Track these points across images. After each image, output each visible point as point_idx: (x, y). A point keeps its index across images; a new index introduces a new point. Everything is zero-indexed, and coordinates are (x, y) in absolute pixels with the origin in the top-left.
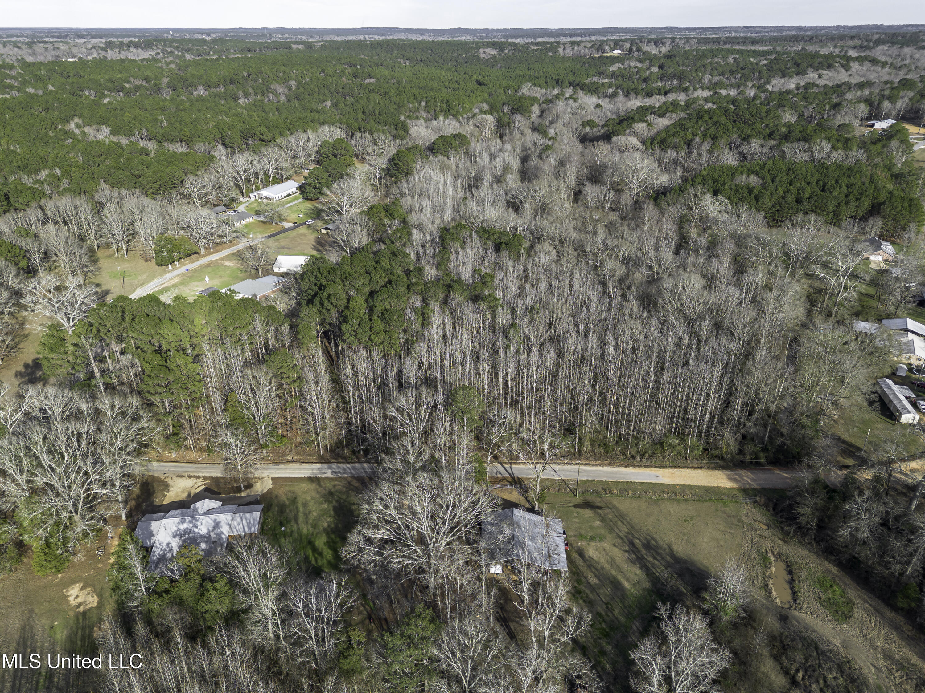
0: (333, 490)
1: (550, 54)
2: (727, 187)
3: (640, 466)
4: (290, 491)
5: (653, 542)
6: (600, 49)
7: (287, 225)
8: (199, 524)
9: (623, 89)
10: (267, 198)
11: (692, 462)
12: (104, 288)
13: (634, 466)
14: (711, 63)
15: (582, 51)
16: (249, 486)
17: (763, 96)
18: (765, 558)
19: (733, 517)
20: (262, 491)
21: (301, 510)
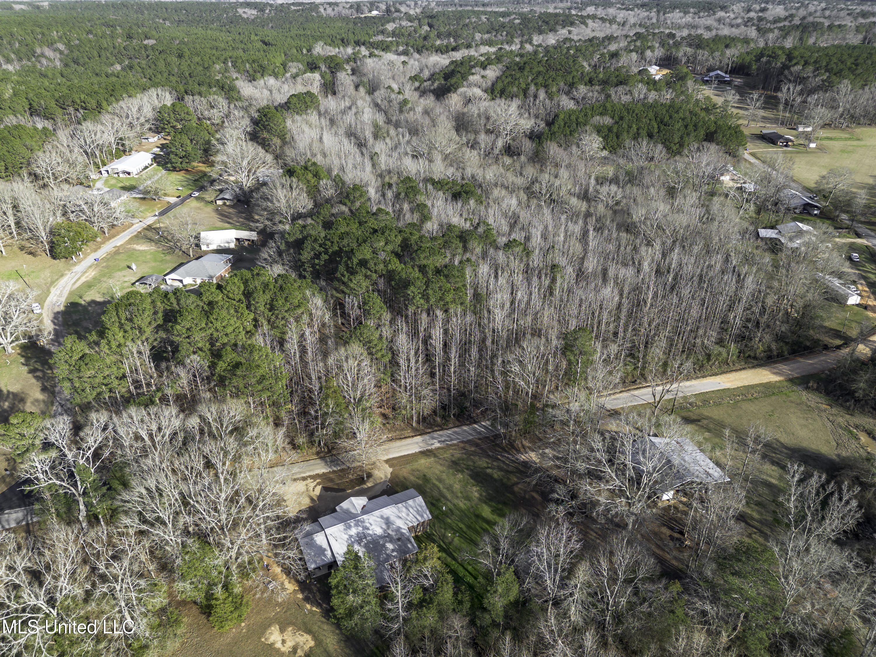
0: (454, 459)
1: (315, 14)
3: (698, 378)
4: (413, 470)
6: (359, 11)
7: (173, 200)
8: (368, 525)
9: (412, 47)
10: (124, 172)
11: (734, 365)
13: (694, 378)
15: (343, 12)
16: (369, 475)
18: (851, 432)
19: (801, 404)
20: (386, 476)
21: (441, 486)
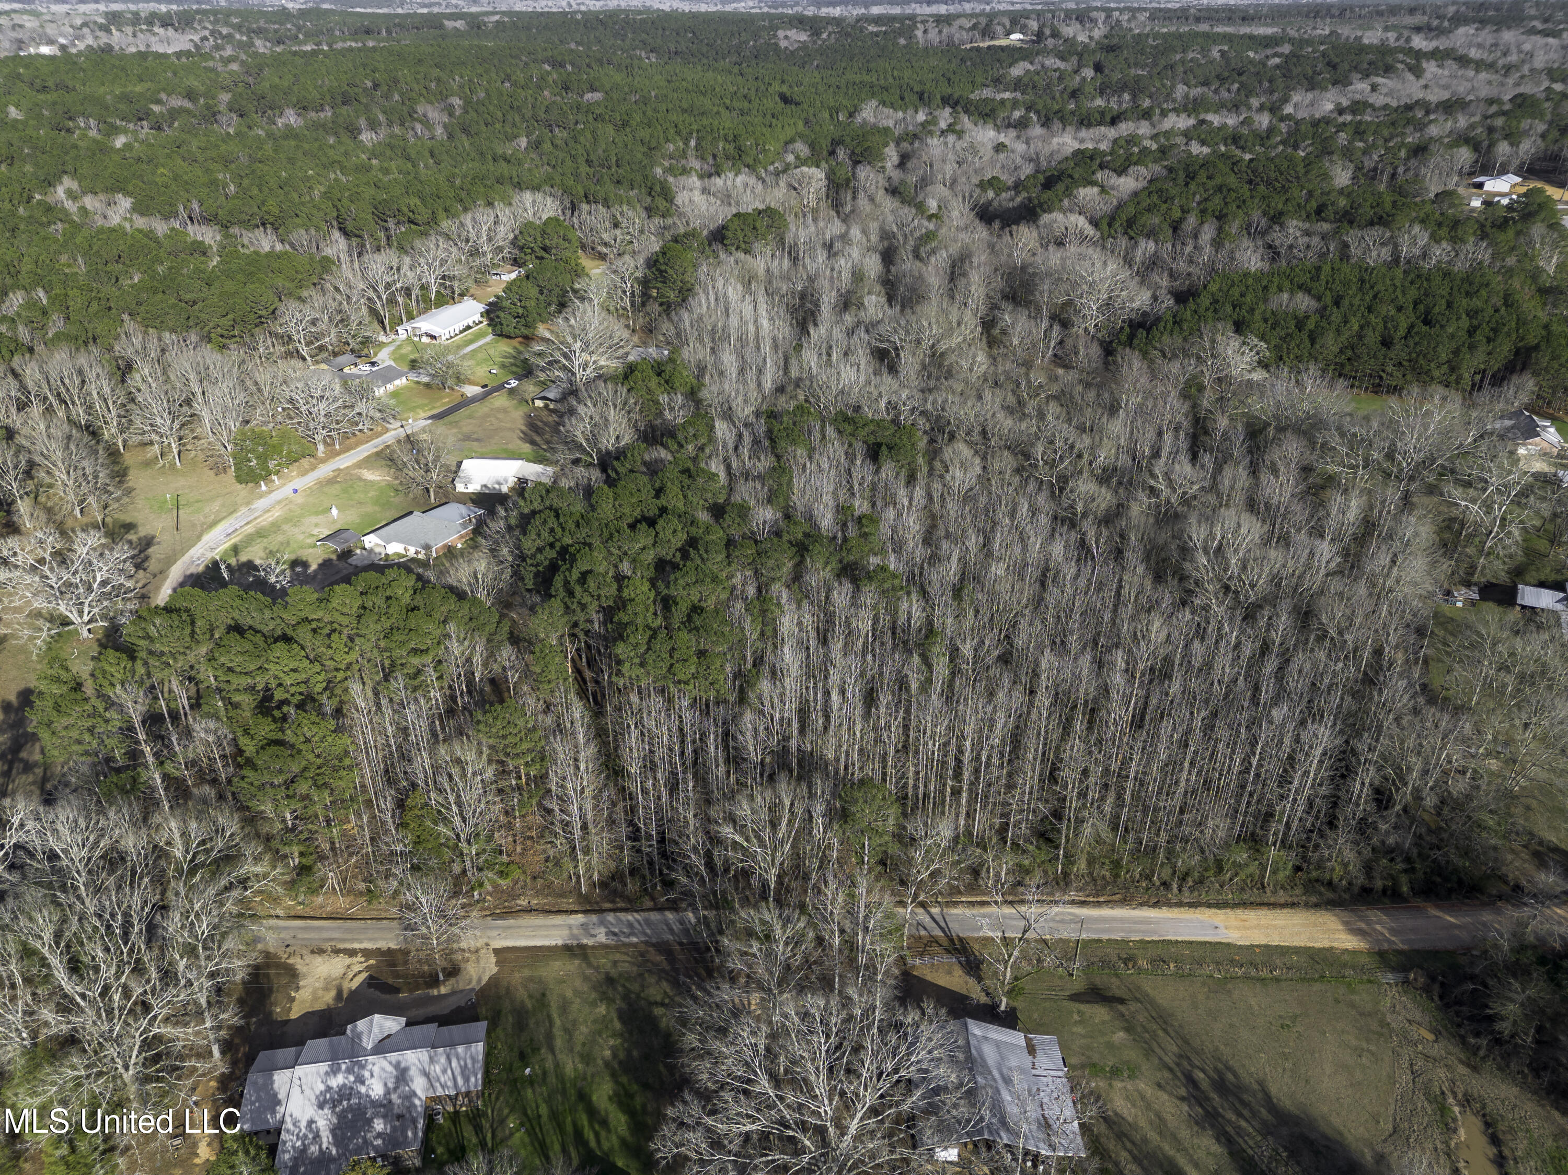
0: (613, 973)
1: (902, 41)
2: (1257, 316)
3: (1180, 904)
4: (531, 979)
5: (1230, 1076)
6: (987, 32)
7: (471, 390)
8: (367, 1074)
9: (1037, 112)
10: (428, 335)
11: (1274, 893)
12: (143, 532)
13: (1169, 905)
14: (1183, 61)
15: (957, 36)
16: (453, 971)
17: (1283, 127)
18: (1443, 1109)
19: (1370, 1015)
20: (480, 980)
21: (558, 1022)
